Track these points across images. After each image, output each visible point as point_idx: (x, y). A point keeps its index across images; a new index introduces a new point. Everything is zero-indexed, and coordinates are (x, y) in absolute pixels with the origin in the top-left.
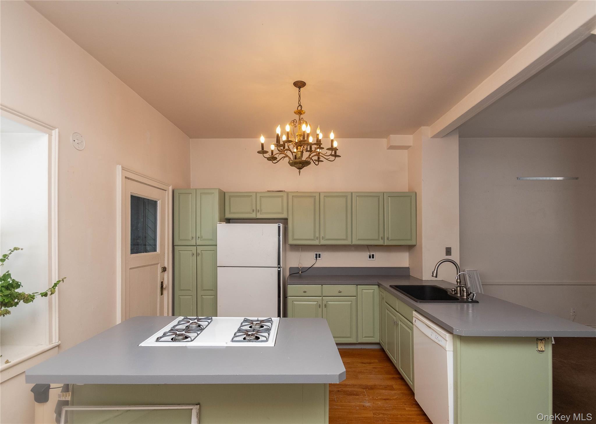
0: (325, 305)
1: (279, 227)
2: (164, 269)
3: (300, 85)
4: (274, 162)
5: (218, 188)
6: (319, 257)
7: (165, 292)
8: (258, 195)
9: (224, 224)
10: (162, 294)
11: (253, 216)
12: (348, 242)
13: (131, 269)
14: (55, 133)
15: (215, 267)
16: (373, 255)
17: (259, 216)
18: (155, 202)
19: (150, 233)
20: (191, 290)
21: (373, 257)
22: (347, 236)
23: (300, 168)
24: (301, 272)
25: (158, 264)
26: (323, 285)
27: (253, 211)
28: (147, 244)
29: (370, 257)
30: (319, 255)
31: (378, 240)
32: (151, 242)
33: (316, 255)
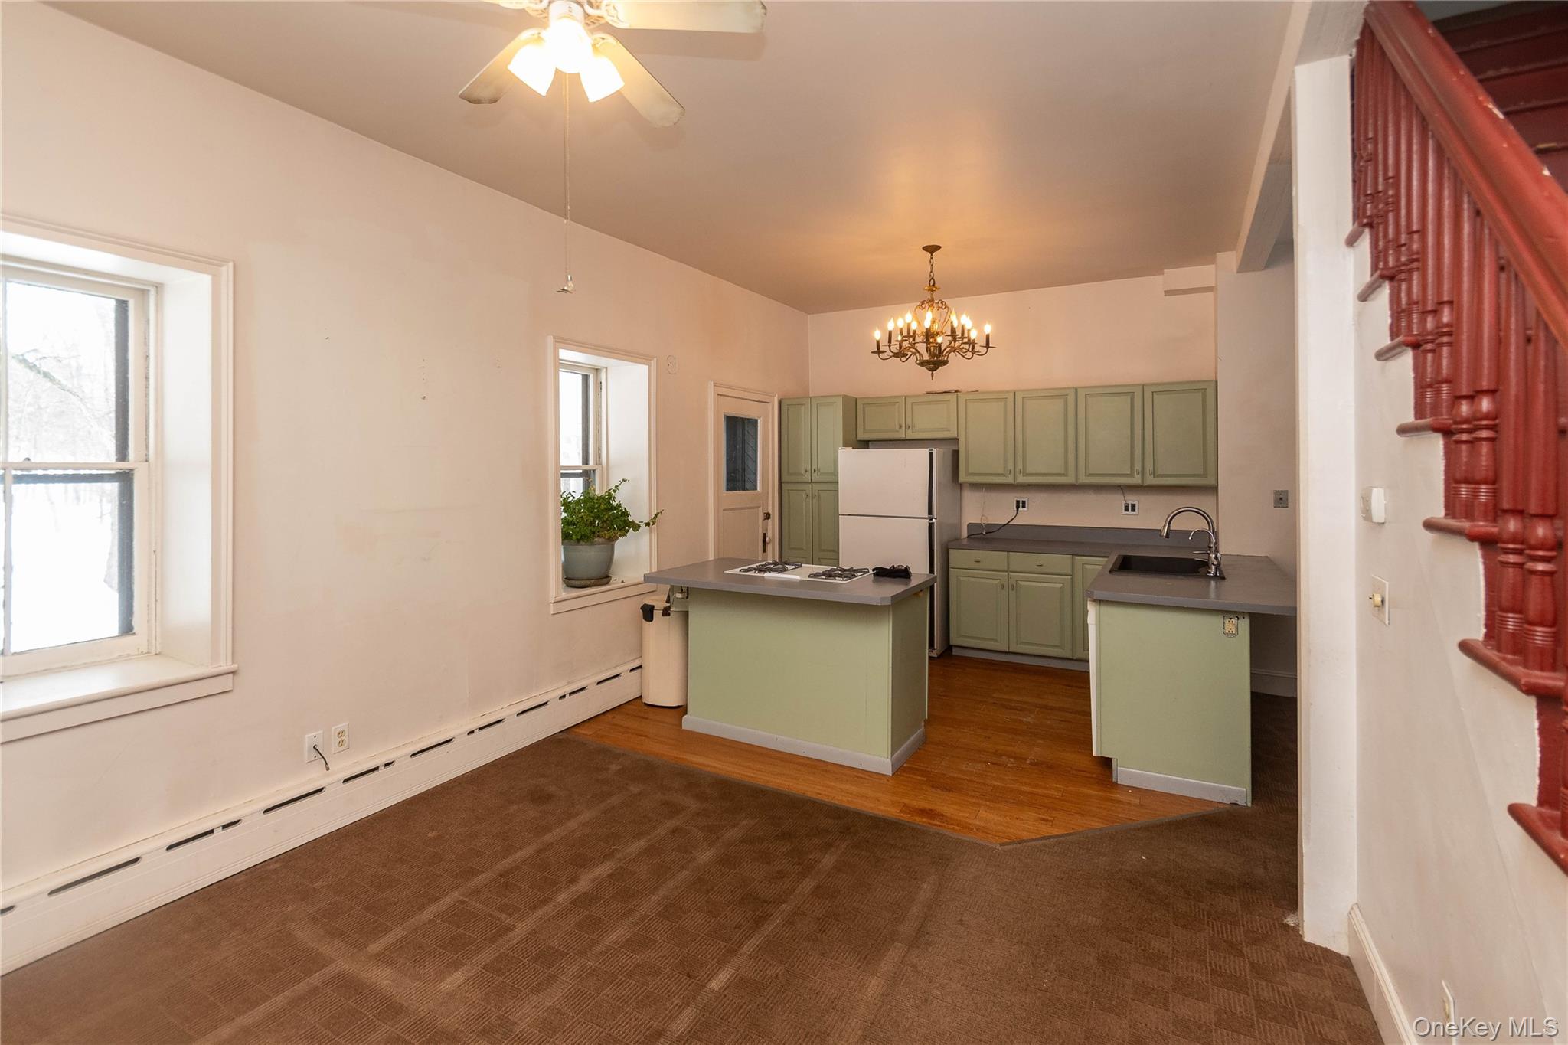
0: (1013, 586)
1: (931, 454)
2: (767, 516)
3: (932, 249)
4: (904, 359)
5: (843, 393)
6: (1024, 506)
7: (769, 547)
8: (909, 401)
9: (850, 450)
10: (764, 551)
11: (901, 435)
12: (1070, 479)
13: (724, 510)
14: (654, 362)
15: (837, 515)
16: (1133, 506)
17: (911, 435)
18: (756, 420)
19: (749, 463)
20: (805, 548)
21: (1133, 510)
22: (1066, 468)
23: (932, 370)
24: (986, 533)
25: (759, 507)
26: (1011, 553)
27: (901, 427)
28: (746, 479)
29: (1127, 509)
30: (1024, 502)
31: (1131, 475)
32: (751, 477)
33: (1018, 502)
